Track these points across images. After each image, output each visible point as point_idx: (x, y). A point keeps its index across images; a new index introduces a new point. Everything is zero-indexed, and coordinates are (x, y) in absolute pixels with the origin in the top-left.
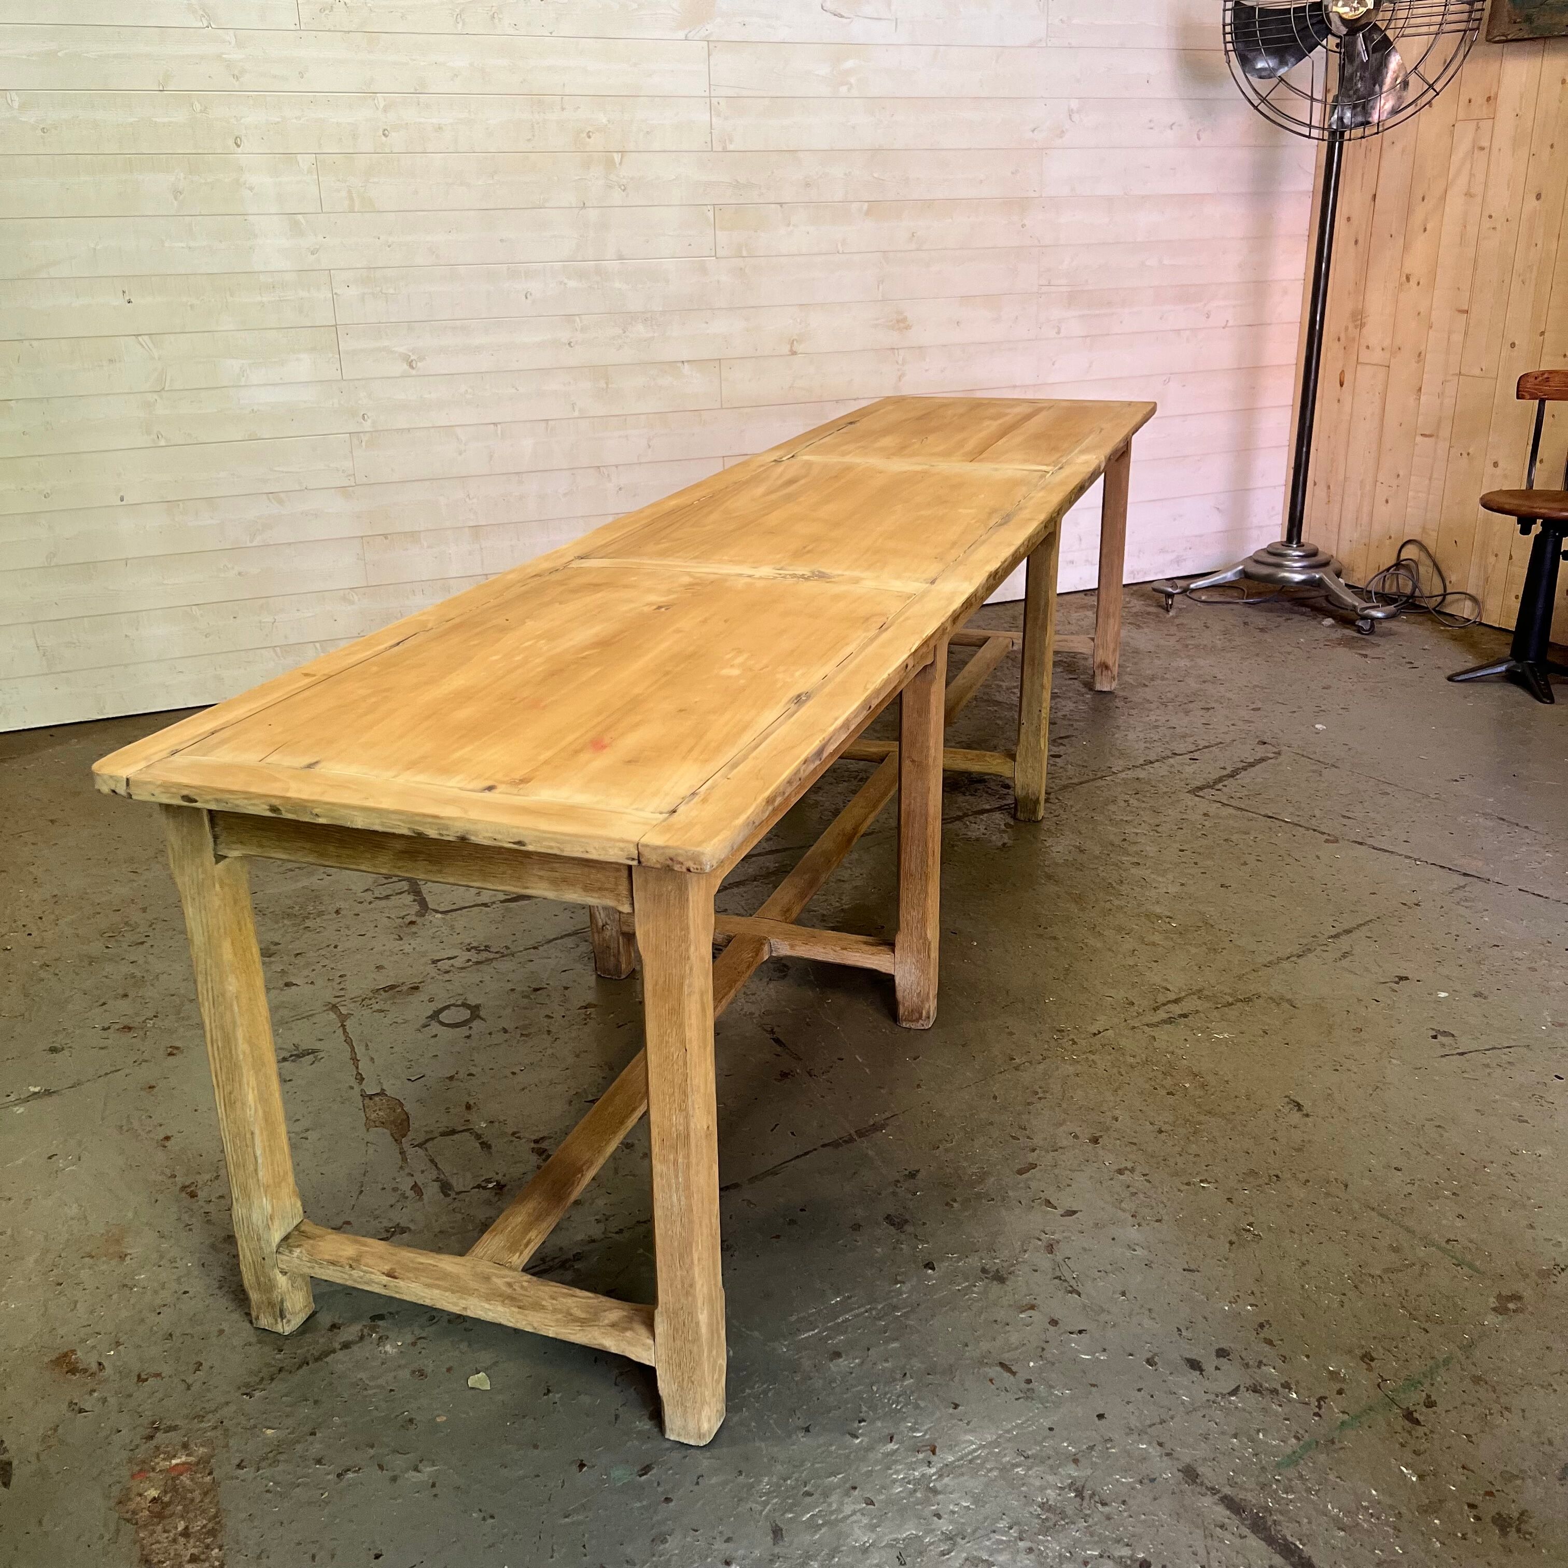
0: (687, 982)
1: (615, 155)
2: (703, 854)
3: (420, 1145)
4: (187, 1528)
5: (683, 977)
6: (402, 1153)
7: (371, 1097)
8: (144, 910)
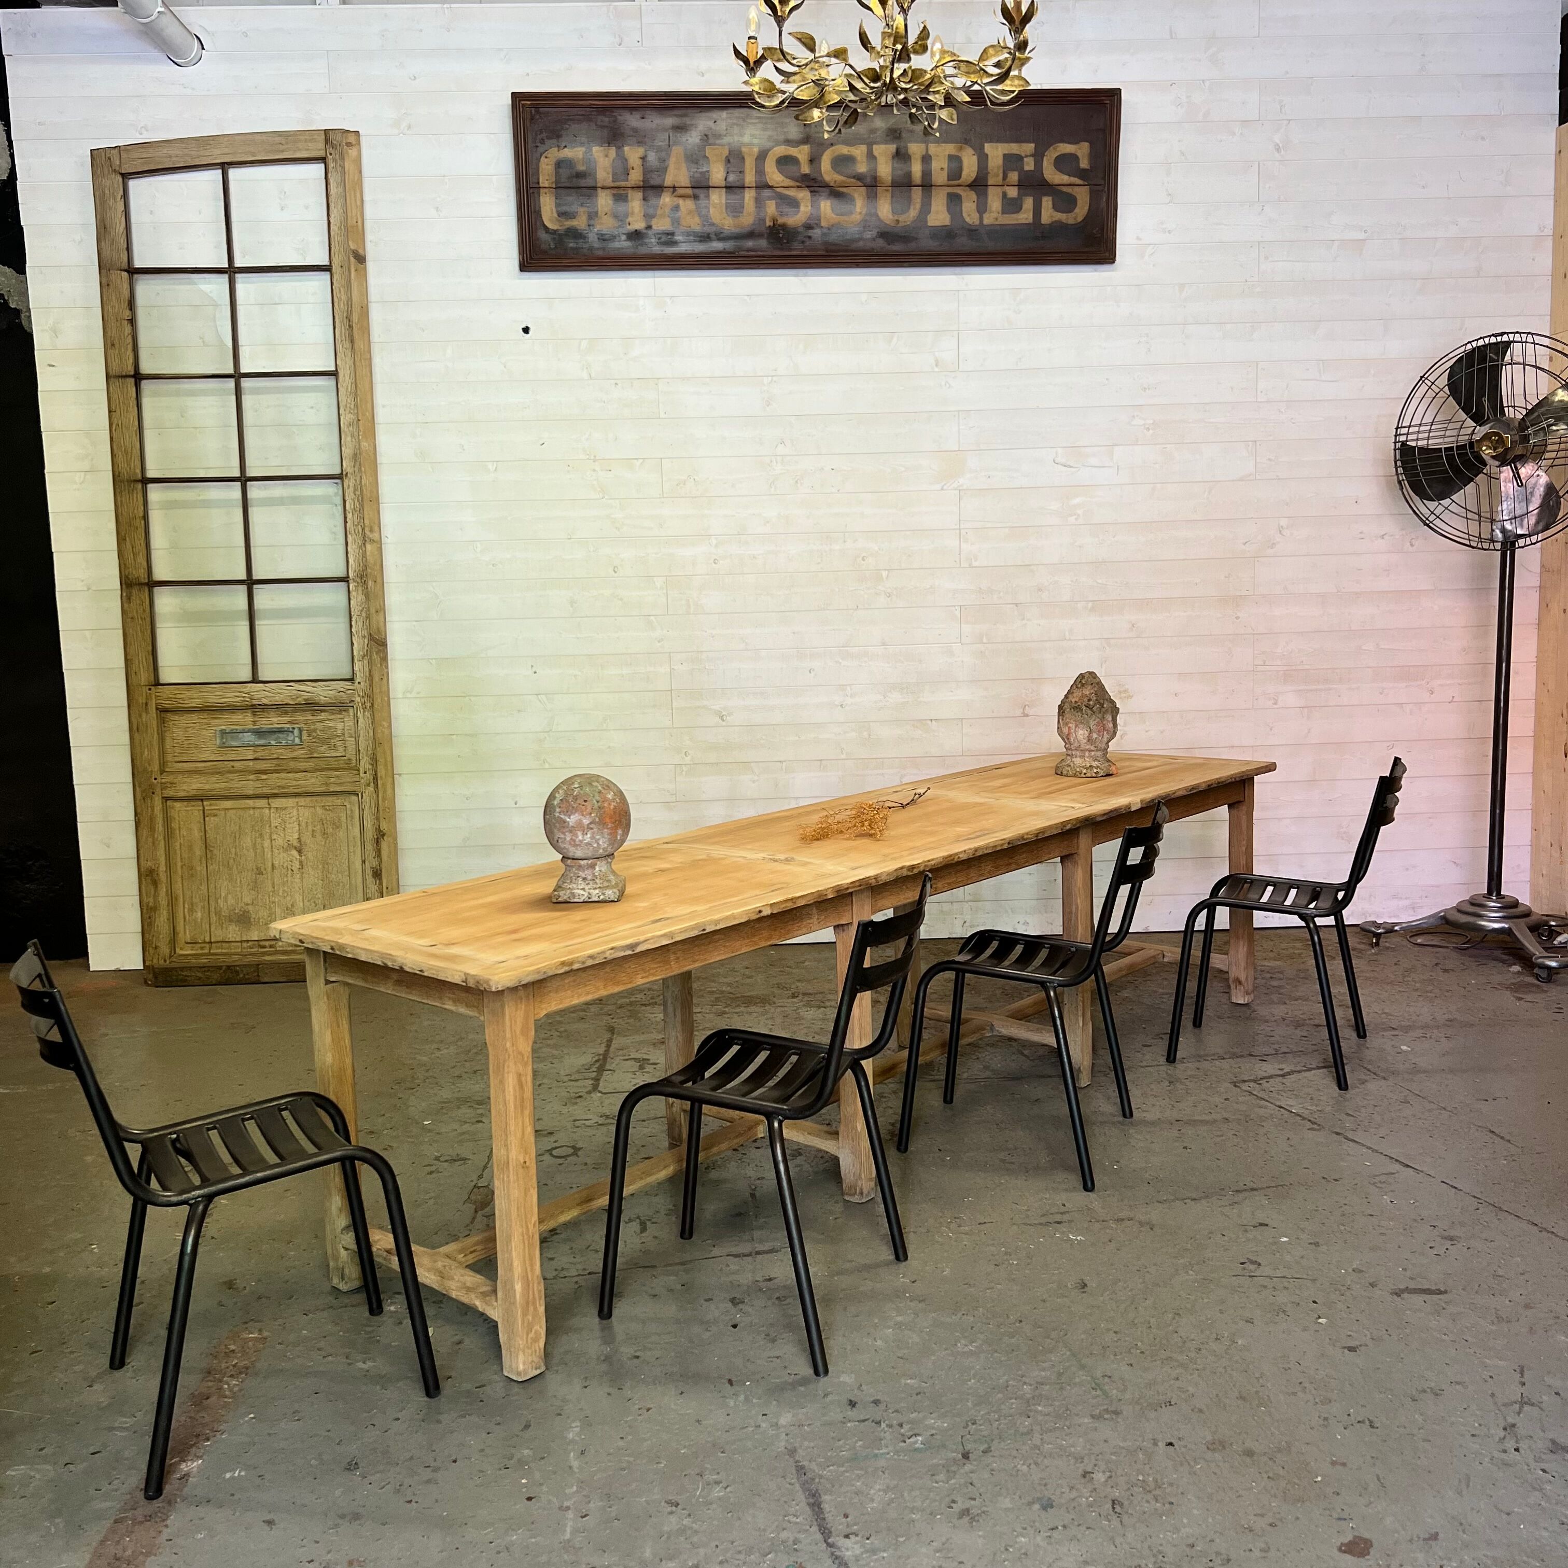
1: (883, 572)
3: (487, 1217)
6: (474, 1218)
7: (479, 1187)
8: (428, 1071)
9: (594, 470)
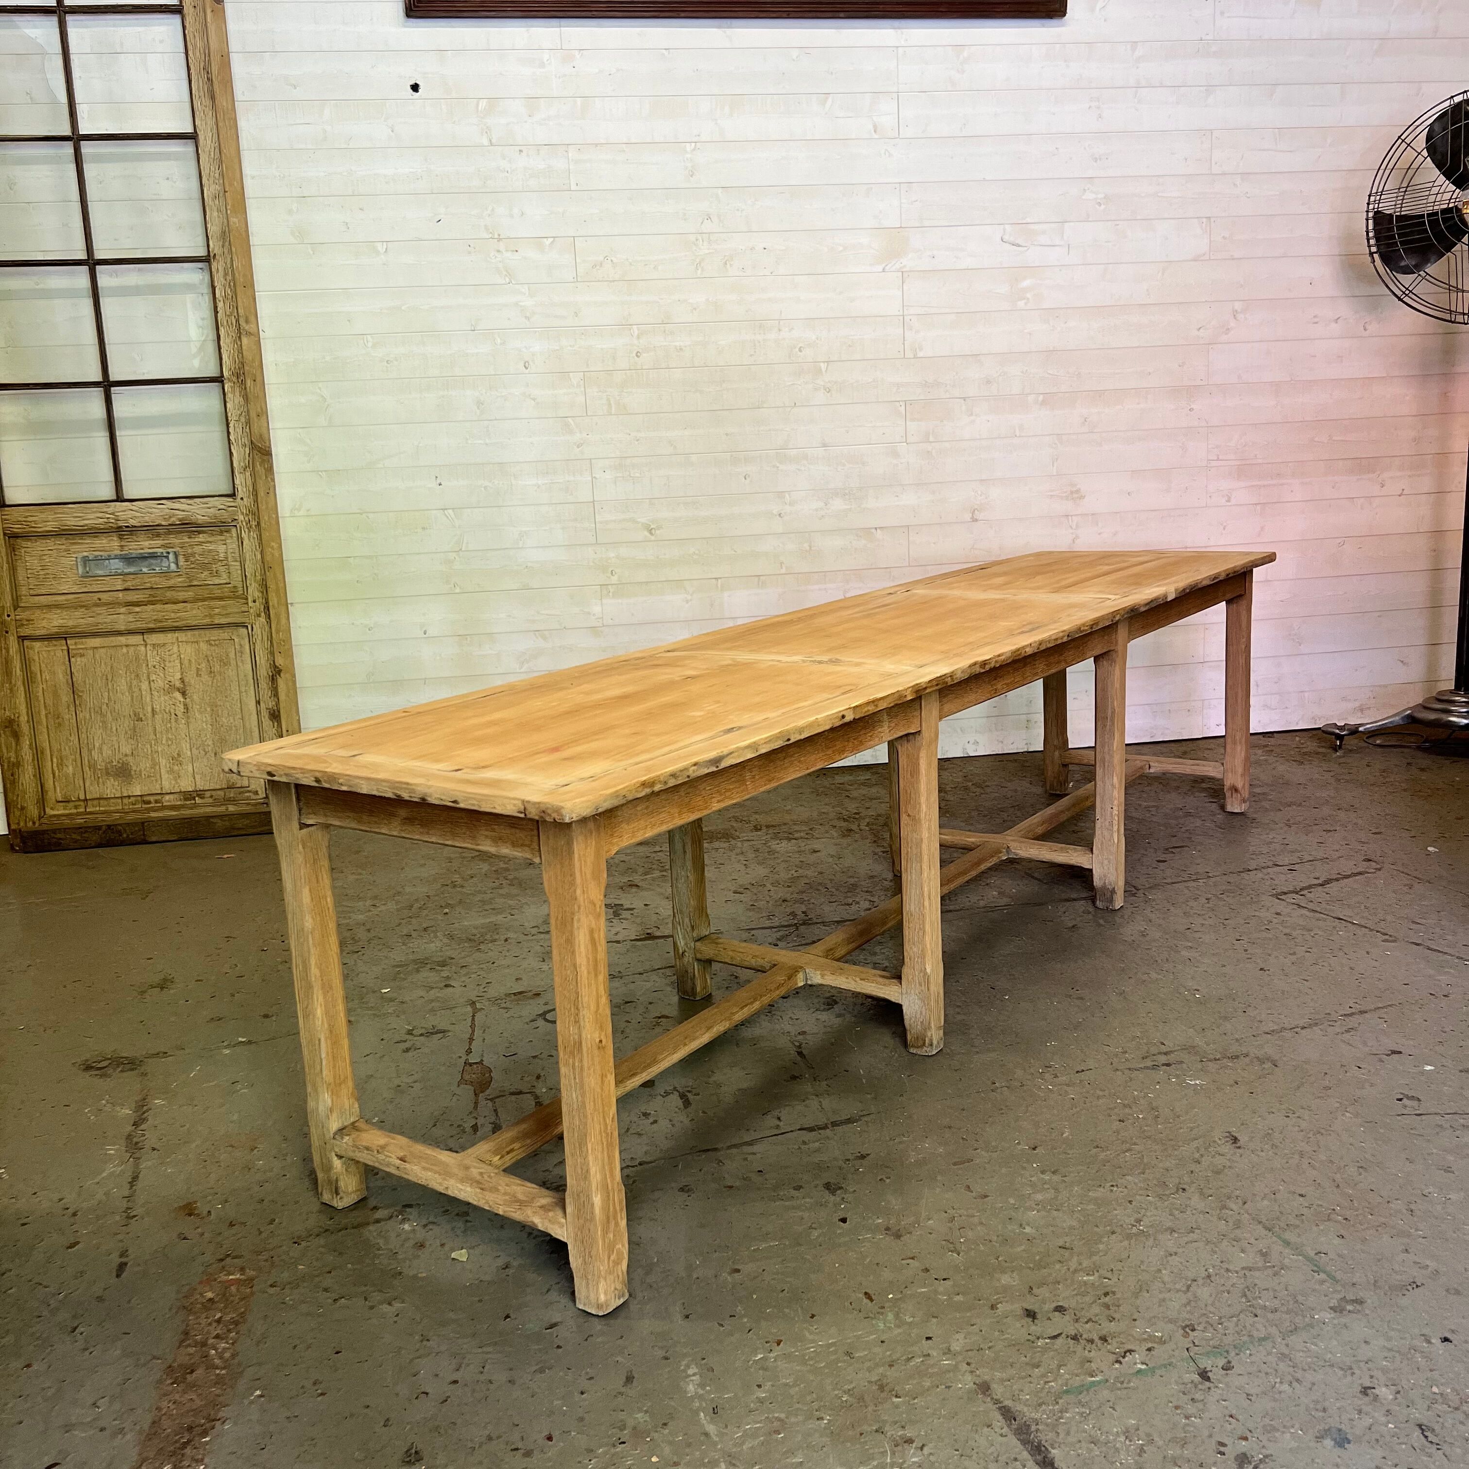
1: (822, 364)
3: (491, 1100)
5: (573, 914)
6: (476, 1103)
7: (471, 1065)
9: (498, 251)
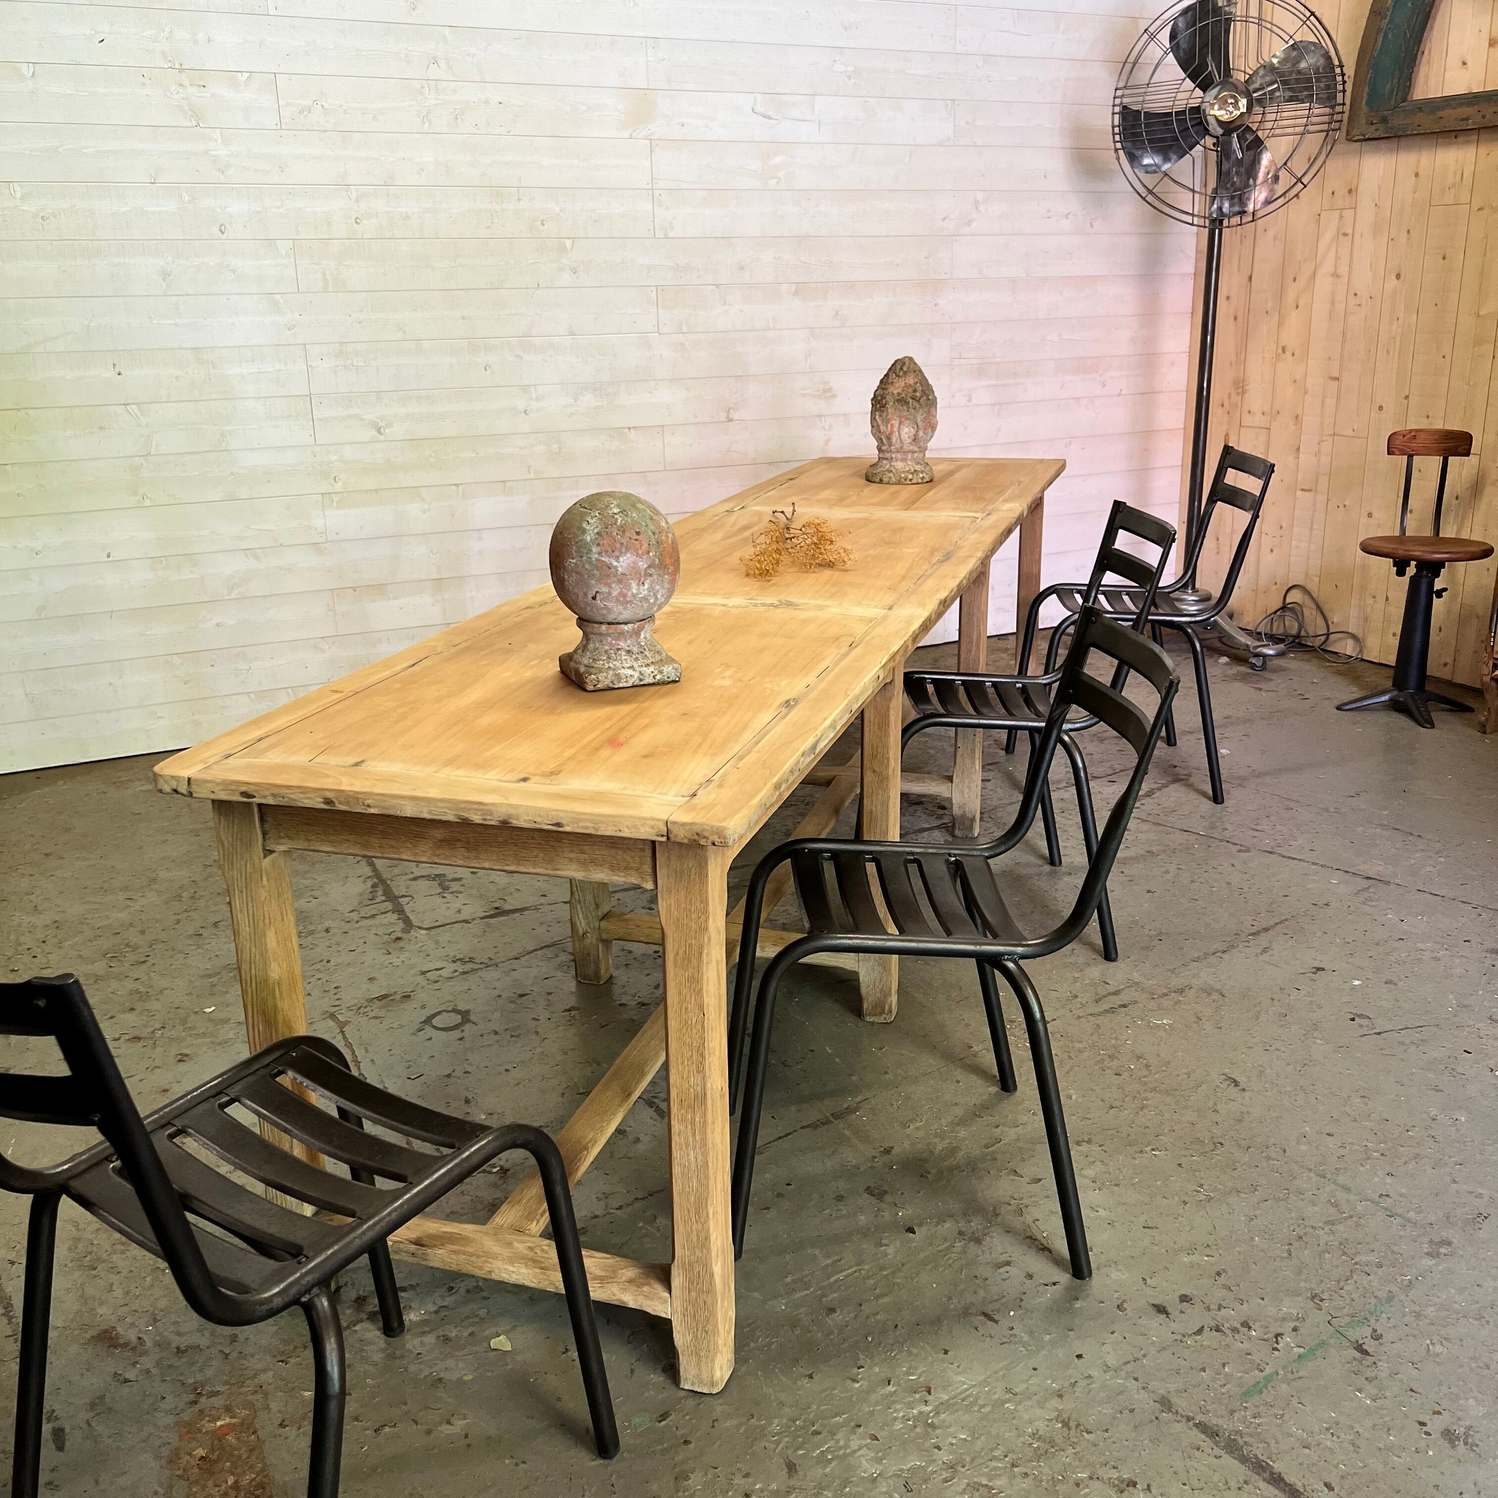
0: (705, 951)
1: (566, 241)
2: (726, 828)
4: (236, 1482)
5: (701, 947)
8: (143, 932)
9: (181, 85)
